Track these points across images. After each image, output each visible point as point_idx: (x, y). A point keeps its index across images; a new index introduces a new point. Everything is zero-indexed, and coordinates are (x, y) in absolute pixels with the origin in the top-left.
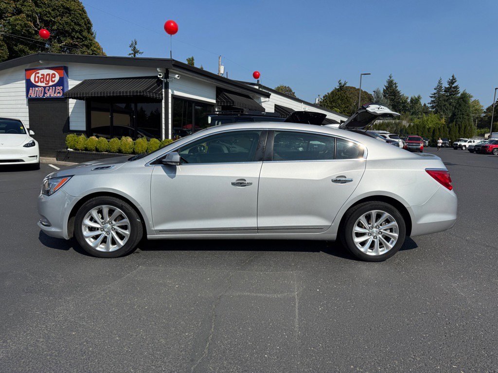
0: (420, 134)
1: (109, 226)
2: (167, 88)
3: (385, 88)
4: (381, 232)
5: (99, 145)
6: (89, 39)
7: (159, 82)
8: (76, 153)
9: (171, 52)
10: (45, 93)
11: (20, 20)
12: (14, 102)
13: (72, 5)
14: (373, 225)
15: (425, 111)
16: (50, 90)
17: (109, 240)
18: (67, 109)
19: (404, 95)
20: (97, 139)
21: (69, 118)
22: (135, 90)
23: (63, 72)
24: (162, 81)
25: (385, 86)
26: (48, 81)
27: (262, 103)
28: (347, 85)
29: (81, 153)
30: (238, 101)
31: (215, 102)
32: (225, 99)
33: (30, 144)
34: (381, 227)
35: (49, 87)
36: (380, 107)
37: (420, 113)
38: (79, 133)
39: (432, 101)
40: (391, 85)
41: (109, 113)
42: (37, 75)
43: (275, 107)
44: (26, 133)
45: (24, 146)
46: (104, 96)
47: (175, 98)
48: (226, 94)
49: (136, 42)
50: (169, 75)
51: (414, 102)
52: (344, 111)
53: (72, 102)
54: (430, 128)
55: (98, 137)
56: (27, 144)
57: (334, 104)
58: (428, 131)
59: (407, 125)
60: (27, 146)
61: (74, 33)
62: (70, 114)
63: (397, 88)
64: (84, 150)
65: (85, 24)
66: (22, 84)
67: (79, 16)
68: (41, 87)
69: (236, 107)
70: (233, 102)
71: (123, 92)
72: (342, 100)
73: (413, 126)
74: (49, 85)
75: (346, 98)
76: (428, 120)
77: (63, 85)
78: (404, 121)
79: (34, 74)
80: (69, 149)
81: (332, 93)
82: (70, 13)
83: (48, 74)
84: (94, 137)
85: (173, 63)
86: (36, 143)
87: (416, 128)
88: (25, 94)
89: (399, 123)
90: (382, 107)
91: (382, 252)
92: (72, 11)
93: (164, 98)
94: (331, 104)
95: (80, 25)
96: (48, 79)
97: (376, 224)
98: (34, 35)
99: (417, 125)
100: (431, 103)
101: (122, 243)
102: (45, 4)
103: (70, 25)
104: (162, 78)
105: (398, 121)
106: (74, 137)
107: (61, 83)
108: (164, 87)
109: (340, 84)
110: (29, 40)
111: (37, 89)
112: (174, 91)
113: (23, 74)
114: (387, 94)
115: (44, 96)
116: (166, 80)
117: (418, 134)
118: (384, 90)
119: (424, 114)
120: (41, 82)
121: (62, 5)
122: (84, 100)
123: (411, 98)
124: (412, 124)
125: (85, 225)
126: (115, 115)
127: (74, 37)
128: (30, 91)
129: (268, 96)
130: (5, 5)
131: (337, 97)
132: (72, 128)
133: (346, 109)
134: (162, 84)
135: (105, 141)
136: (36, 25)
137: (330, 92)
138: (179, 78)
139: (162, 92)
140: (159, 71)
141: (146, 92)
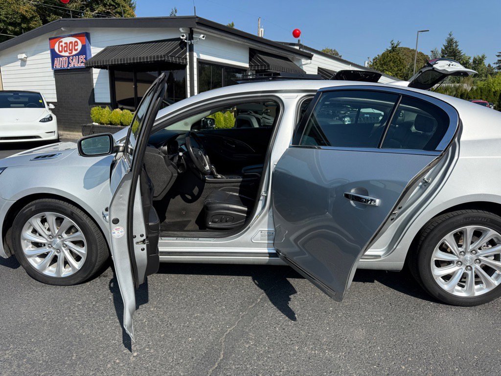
0: (484, 99)
1: (58, 241)
2: (191, 51)
3: (444, 48)
4: (479, 260)
5: (123, 118)
6: (122, 6)
7: (183, 44)
8: (100, 127)
9: (195, 7)
10: (69, 63)
12: (42, 75)
14: (466, 249)
15: (490, 72)
16: (74, 60)
17: (61, 261)
18: (91, 80)
19: (466, 55)
20: (121, 111)
21: (93, 89)
22: (156, 54)
23: (85, 38)
24: (186, 43)
25: (444, 45)
26: (72, 50)
27: (303, 66)
28: (401, 46)
29: (106, 127)
30: (274, 64)
31: (248, 67)
32: (259, 62)
33: (47, 119)
34: (479, 251)
35: (73, 56)
36: (451, 64)
37: (484, 75)
38: (103, 105)
39: (499, 61)
40: (451, 44)
41: (133, 83)
42: (61, 44)
43: (318, 70)
44: (44, 107)
45: (40, 121)
46: (124, 64)
47: (201, 63)
48: (261, 56)
49: (176, 10)
50: (194, 36)
51: (477, 62)
52: (396, 74)
53: (96, 72)
54: (496, 91)
55: (122, 109)
56: (44, 119)
57: (385, 67)
58: (494, 95)
59: (469, 89)
60: (43, 121)
62: (94, 85)
63: (458, 47)
64: (109, 124)
66: (47, 55)
68: (65, 56)
69: (271, 71)
70: (269, 66)
71: (143, 58)
72: (394, 62)
73: (476, 90)
74: (73, 54)
75: (399, 60)
76: (494, 82)
77: (85, 54)
78: (465, 85)
79: (57, 44)
80: (94, 123)
81: (383, 54)
83: (71, 43)
84: (118, 110)
85: (197, 20)
86: (54, 117)
87: (479, 92)
88: (50, 65)
89: (459, 86)
90: (454, 63)
91: (479, 291)
93: (188, 63)
94: (382, 67)
96: (71, 48)
97: (471, 247)
99: (481, 89)
100: (497, 63)
101: (77, 265)
104: (186, 39)
105: (458, 84)
106: (98, 109)
107: (84, 51)
108: (188, 50)
109: (392, 44)
110: (61, 9)
111: (61, 59)
112: (200, 54)
113: (47, 43)
114: (446, 54)
115: (68, 66)
116: (190, 42)
117: (481, 99)
118: (442, 50)
119: (489, 76)
120: (65, 51)
122: (107, 69)
123: (474, 58)
124: (475, 88)
125: (25, 239)
126: (138, 84)
127: (106, 4)
128: (55, 62)
129: (309, 57)
131: (389, 59)
132: (97, 101)
133: (399, 72)
134: (186, 47)
135: (129, 114)
137: (380, 54)
138: (204, 38)
139: (186, 55)
140: (182, 31)
141: (168, 57)
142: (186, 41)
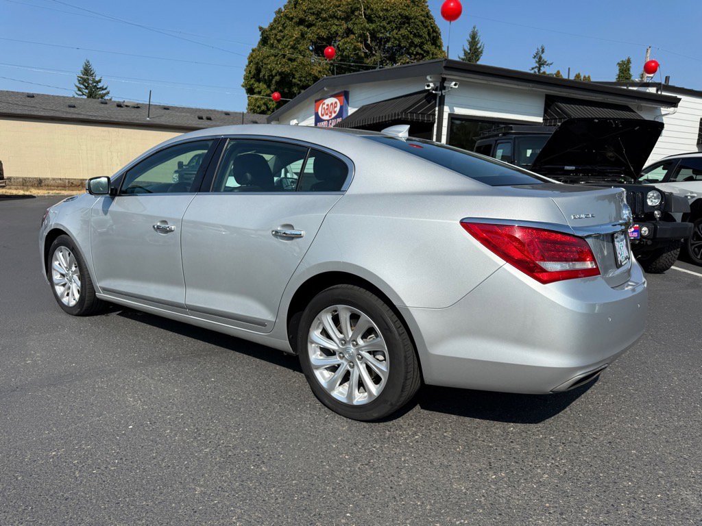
2: (442, 104)
7: (430, 97)
11: (349, 43)
13: (414, 12)
23: (344, 98)
24: (435, 94)
26: (331, 113)
27: (663, 118)
31: (541, 121)
32: (558, 113)
42: (324, 106)
49: (543, 50)
50: (446, 85)
61: (413, 48)
65: (429, 34)
66: (312, 119)
67: (420, 24)
68: (325, 120)
74: (332, 117)
77: (342, 115)
79: (321, 106)
82: (409, 23)
83: (332, 104)
85: (446, 64)
92: (411, 18)
93: (436, 120)
95: (420, 36)
96: (331, 110)
98: (362, 58)
102: (380, 17)
103: (408, 38)
104: (434, 90)
107: (341, 113)
108: (438, 104)
111: (322, 123)
112: (454, 108)
113: (313, 107)
116: (440, 93)
120: (326, 114)
121: (400, 15)
129: (674, 103)
130: (336, 27)
134: (435, 100)
136: (367, 46)
138: (457, 87)
139: (435, 111)
140: (430, 79)
141: (406, 114)
142: (434, 92)
